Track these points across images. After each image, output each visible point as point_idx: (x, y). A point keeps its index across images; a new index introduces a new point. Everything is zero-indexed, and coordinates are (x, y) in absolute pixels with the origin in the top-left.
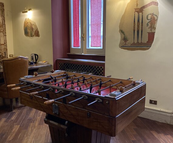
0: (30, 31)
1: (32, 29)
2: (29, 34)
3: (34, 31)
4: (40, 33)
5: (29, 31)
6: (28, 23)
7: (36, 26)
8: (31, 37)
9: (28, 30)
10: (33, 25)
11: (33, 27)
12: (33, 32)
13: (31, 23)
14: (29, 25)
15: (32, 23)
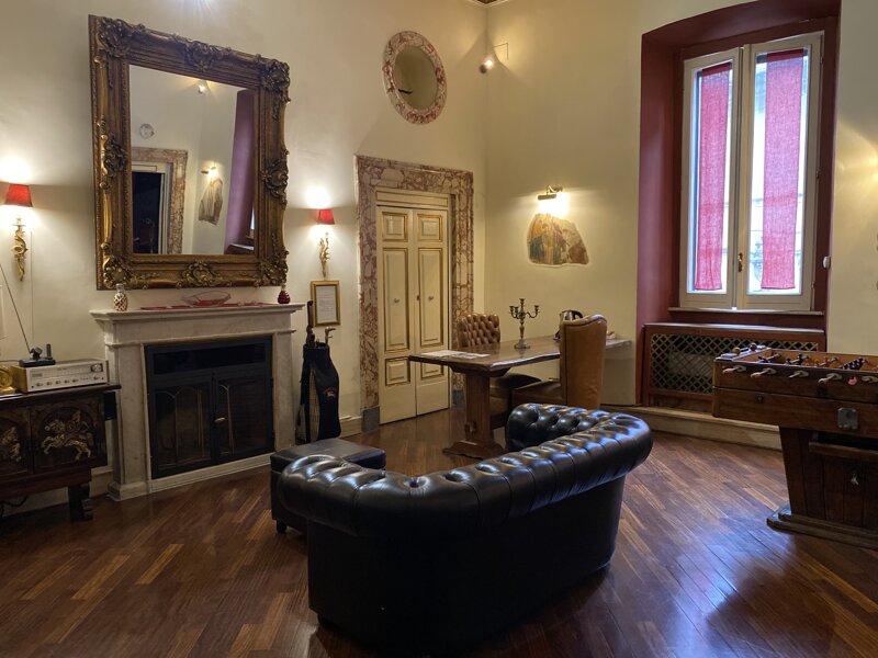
0: (551, 248)
1: (562, 243)
2: (549, 257)
3: (567, 248)
4: (589, 253)
5: (548, 249)
6: (545, 226)
7: (575, 234)
8: (556, 263)
9: (545, 246)
10: (565, 230)
11: (566, 237)
12: (564, 250)
13: (557, 228)
14: (550, 231)
15: (563, 227)
